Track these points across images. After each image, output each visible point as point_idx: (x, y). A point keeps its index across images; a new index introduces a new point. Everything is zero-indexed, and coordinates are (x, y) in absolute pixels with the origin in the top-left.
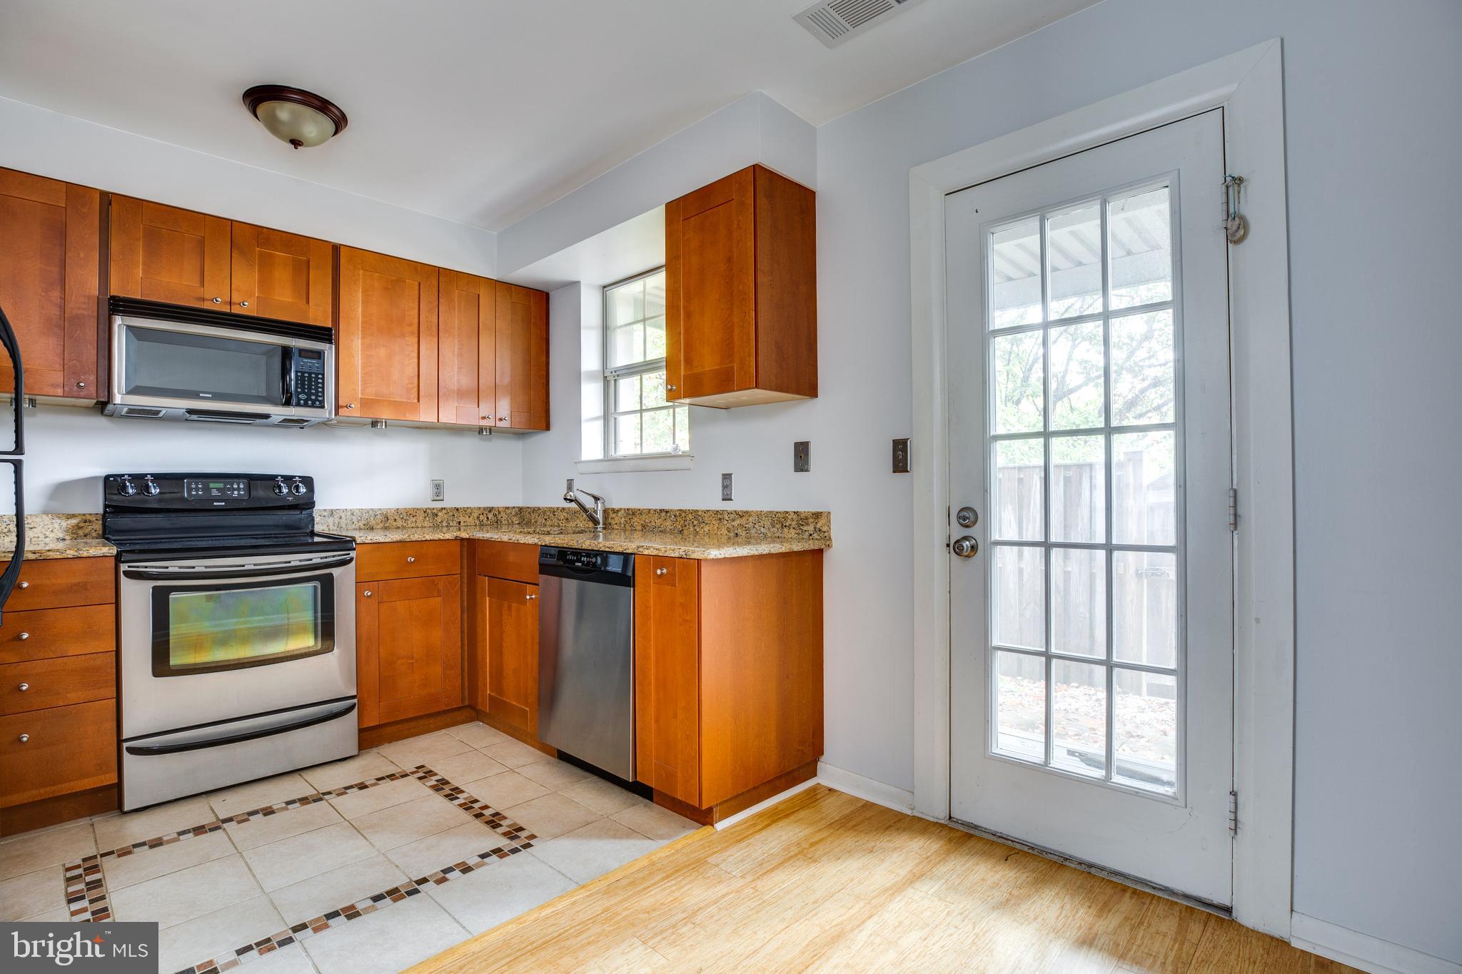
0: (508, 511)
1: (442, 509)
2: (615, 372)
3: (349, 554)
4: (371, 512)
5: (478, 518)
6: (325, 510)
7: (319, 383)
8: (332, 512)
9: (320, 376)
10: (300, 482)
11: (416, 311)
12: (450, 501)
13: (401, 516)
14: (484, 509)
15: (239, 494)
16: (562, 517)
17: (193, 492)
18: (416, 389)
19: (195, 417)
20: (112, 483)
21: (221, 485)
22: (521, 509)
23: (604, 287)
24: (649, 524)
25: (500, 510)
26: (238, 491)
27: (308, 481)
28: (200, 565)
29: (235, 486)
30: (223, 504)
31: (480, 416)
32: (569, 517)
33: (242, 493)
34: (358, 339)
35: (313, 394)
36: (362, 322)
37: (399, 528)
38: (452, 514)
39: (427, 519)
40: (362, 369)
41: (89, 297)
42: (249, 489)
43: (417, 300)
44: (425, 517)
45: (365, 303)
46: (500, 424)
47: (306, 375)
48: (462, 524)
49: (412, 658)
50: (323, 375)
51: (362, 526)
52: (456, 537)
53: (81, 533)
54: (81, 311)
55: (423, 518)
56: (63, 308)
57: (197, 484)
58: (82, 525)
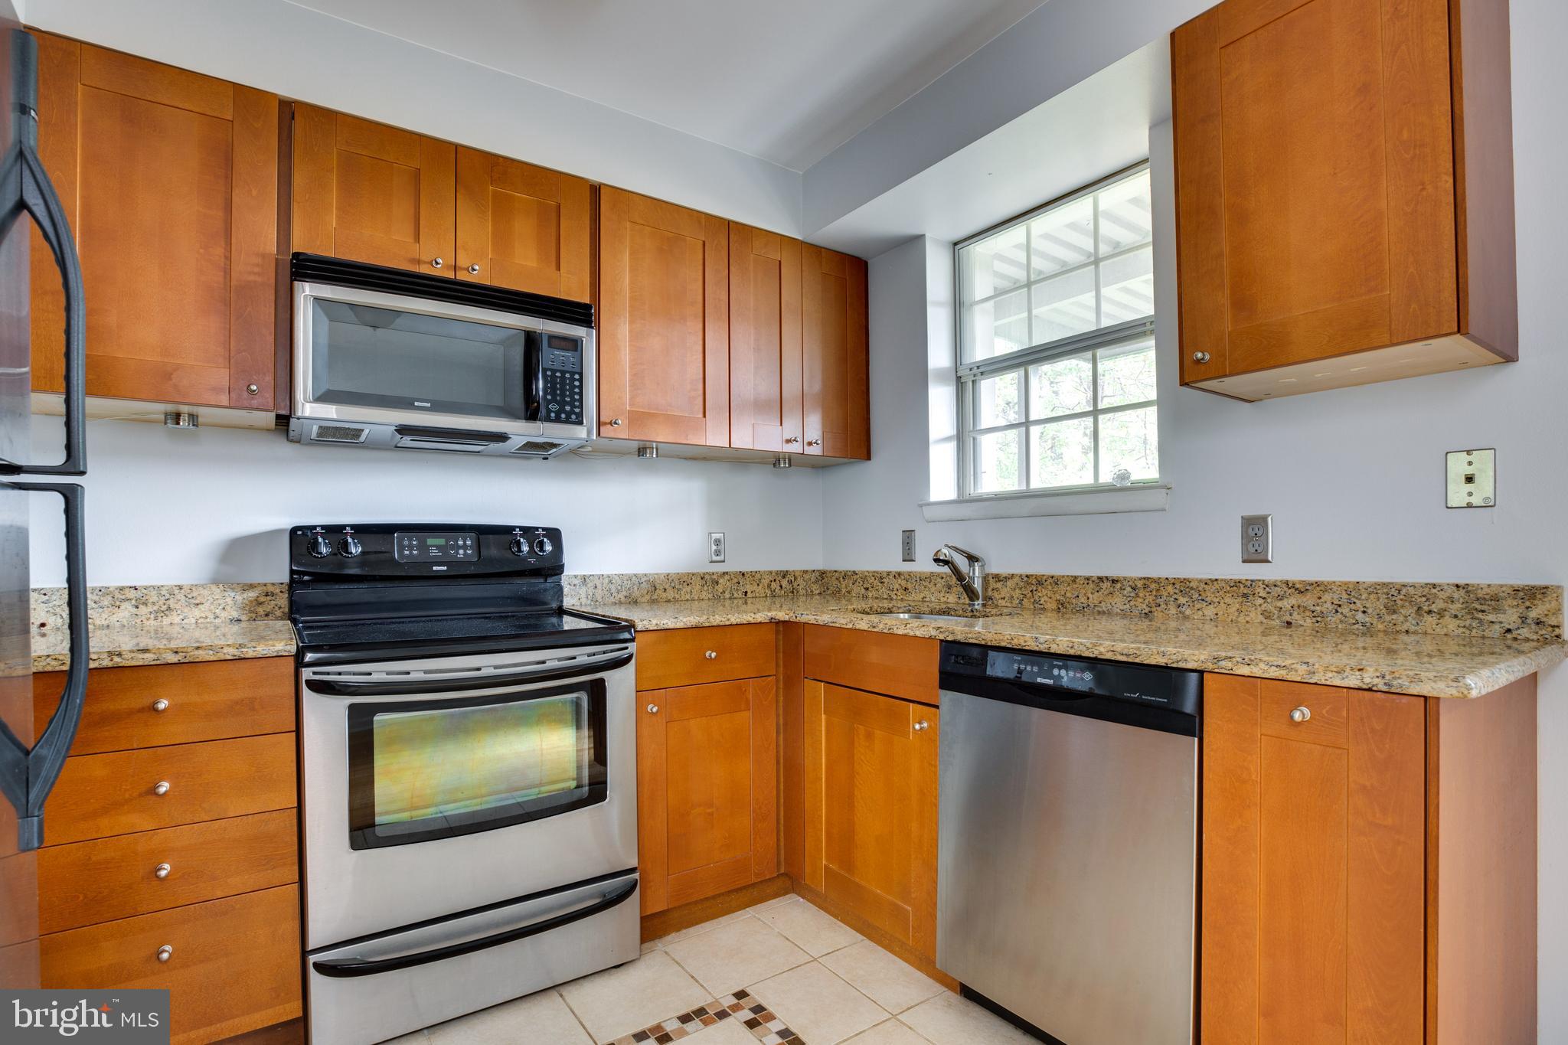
0: (807, 577)
1: (724, 573)
2: (978, 367)
3: (627, 648)
4: (634, 578)
5: (769, 586)
6: (576, 577)
7: (575, 387)
8: (585, 579)
9: (577, 377)
10: (544, 536)
11: (700, 284)
12: (734, 564)
13: (673, 585)
14: (777, 573)
15: (465, 554)
16: (897, 586)
17: (405, 550)
18: (701, 399)
19: (407, 441)
20: (301, 539)
21: (441, 542)
22: (823, 573)
23: (955, 244)
24: (1074, 601)
25: (797, 574)
26: (464, 549)
27: (554, 535)
28: (418, 669)
29: (461, 543)
30: (445, 568)
31: (784, 439)
32: (909, 586)
33: (469, 552)
34: (625, 324)
35: (567, 403)
36: (630, 298)
37: (669, 601)
38: (735, 580)
39: (705, 588)
40: (631, 368)
41: (264, 256)
42: (478, 546)
43: (701, 268)
44: (703, 586)
45: (633, 269)
46: (809, 450)
47: (558, 374)
48: (749, 595)
49: (712, 805)
50: (581, 374)
51: (623, 599)
52: (772, 618)
53: (261, 610)
54: (252, 278)
55: (700, 587)
56: (227, 272)
57: (410, 540)
58: (262, 599)
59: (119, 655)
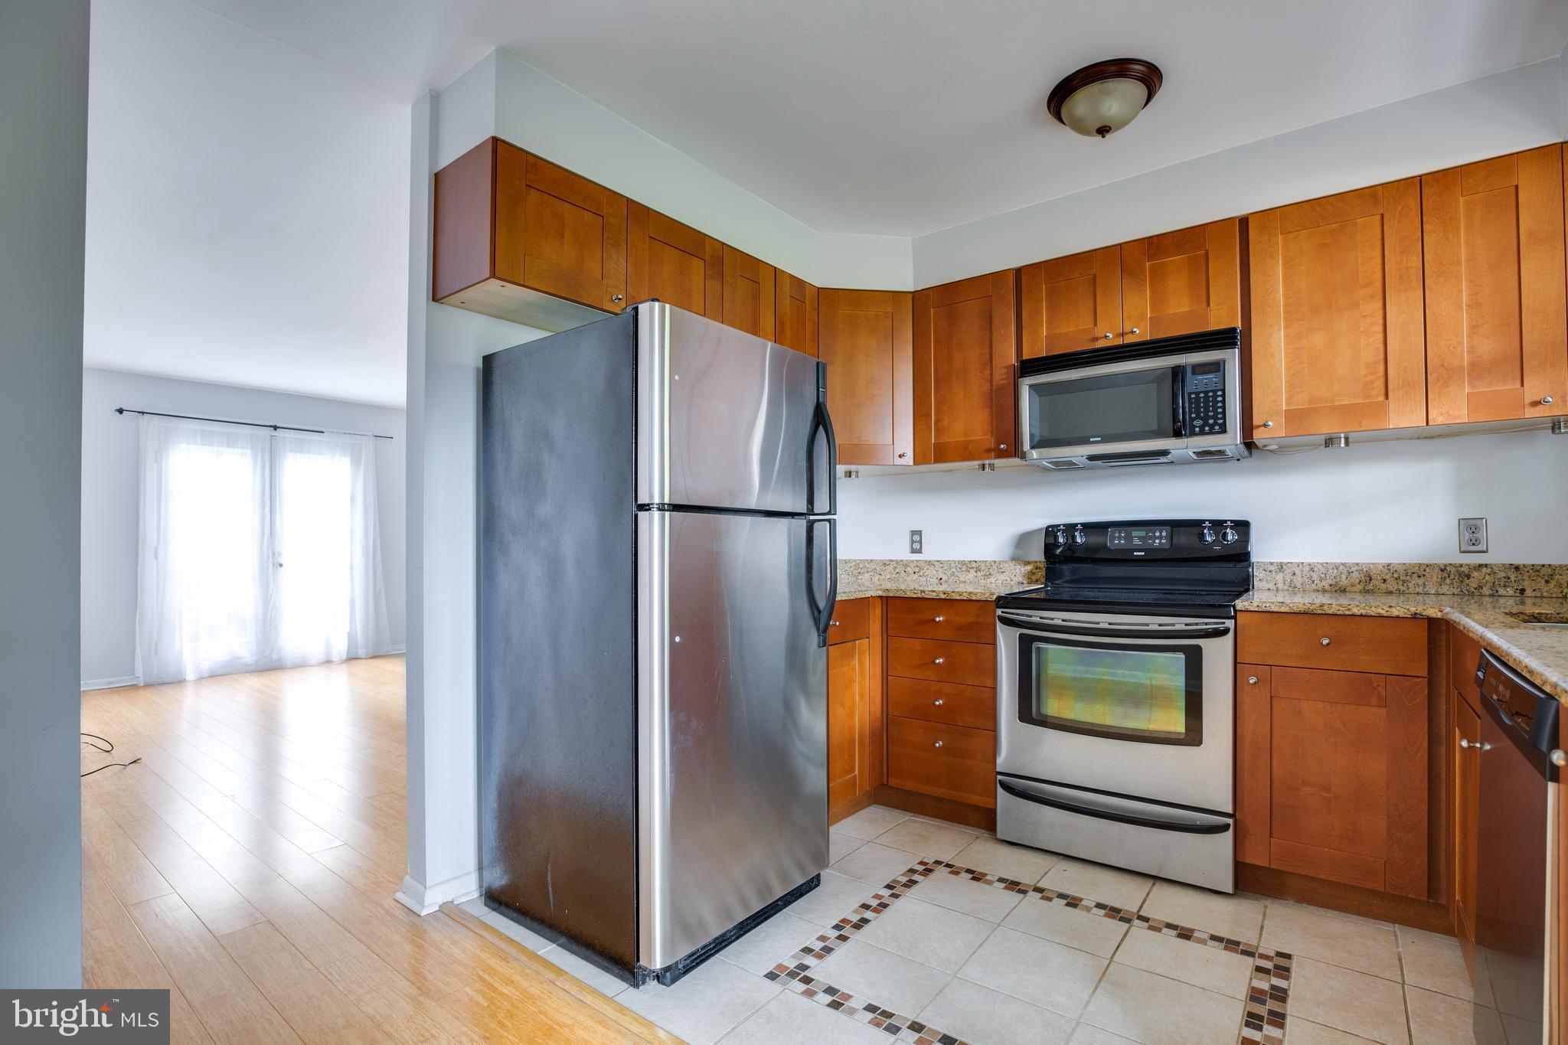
1: (1481, 566)
3: (1224, 623)
4: (1341, 567)
6: (1272, 564)
7: (1219, 401)
8: (1281, 567)
9: (1220, 393)
10: (1231, 528)
11: (1379, 260)
12: (1501, 554)
13: (1396, 575)
15: (1160, 543)
17: (1117, 541)
18: (1381, 381)
19: (1097, 463)
21: (1143, 534)
26: (1160, 540)
27: (1242, 526)
29: (1157, 534)
30: (1144, 553)
31: (1527, 403)
33: (1163, 541)
34: (1279, 330)
35: (1211, 417)
36: (1285, 305)
38: (1502, 575)
39: (1448, 581)
40: (1288, 369)
41: (1008, 365)
42: (1171, 537)
44: (1444, 579)
45: (1287, 278)
47: (1202, 395)
49: (1328, 790)
50: (1224, 390)
51: (1327, 587)
52: (1416, 614)
53: (1034, 578)
54: (1002, 382)
55: (1439, 580)
56: (991, 382)
57: (1120, 533)
58: (1034, 571)
59: (924, 592)
